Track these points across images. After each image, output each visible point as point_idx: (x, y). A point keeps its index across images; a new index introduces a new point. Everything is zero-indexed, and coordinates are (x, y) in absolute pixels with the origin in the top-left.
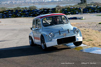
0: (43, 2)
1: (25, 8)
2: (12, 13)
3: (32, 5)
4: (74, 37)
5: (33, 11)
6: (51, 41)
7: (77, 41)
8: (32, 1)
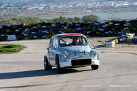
0: (113, 7)
1: (76, 19)
2: (48, 29)
3: (89, 13)
4: (90, 60)
5: (92, 25)
6: (65, 61)
7: (92, 64)
8: (90, 5)
